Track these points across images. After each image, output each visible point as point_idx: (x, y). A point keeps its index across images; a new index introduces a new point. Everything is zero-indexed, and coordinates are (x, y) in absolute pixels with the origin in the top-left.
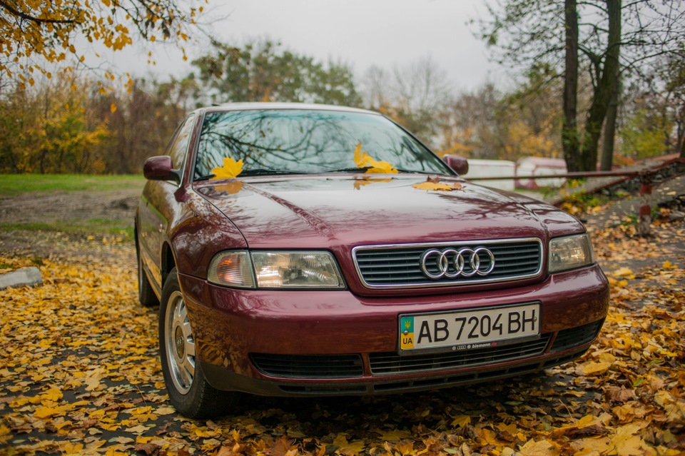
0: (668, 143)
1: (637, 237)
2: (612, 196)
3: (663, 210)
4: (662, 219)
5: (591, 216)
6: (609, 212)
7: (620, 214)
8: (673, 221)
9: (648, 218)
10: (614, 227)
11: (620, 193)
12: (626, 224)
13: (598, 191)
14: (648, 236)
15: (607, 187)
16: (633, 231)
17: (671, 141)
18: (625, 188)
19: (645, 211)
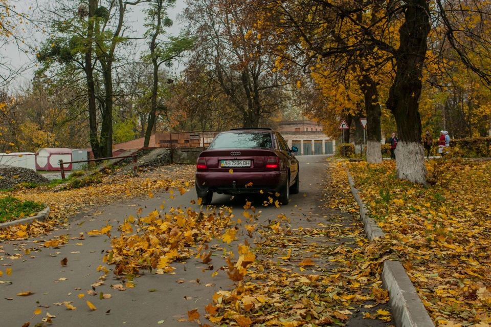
0: (135, 130)
1: (134, 176)
2: (121, 165)
3: (140, 168)
4: (140, 171)
5: (117, 172)
6: (123, 171)
7: (127, 171)
8: (144, 172)
9: (136, 170)
10: (126, 174)
11: (124, 164)
12: (130, 173)
13: (116, 164)
14: (137, 176)
15: (118, 162)
16: (132, 175)
17: (137, 128)
18: (125, 162)
19: (135, 168)
